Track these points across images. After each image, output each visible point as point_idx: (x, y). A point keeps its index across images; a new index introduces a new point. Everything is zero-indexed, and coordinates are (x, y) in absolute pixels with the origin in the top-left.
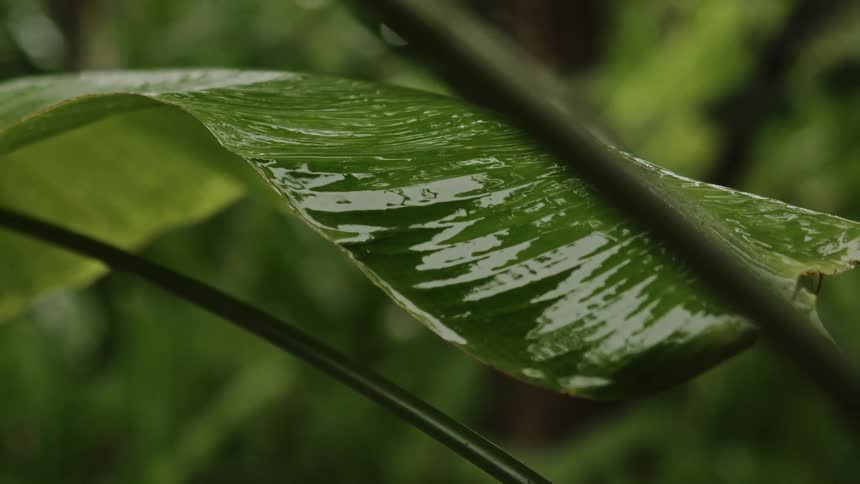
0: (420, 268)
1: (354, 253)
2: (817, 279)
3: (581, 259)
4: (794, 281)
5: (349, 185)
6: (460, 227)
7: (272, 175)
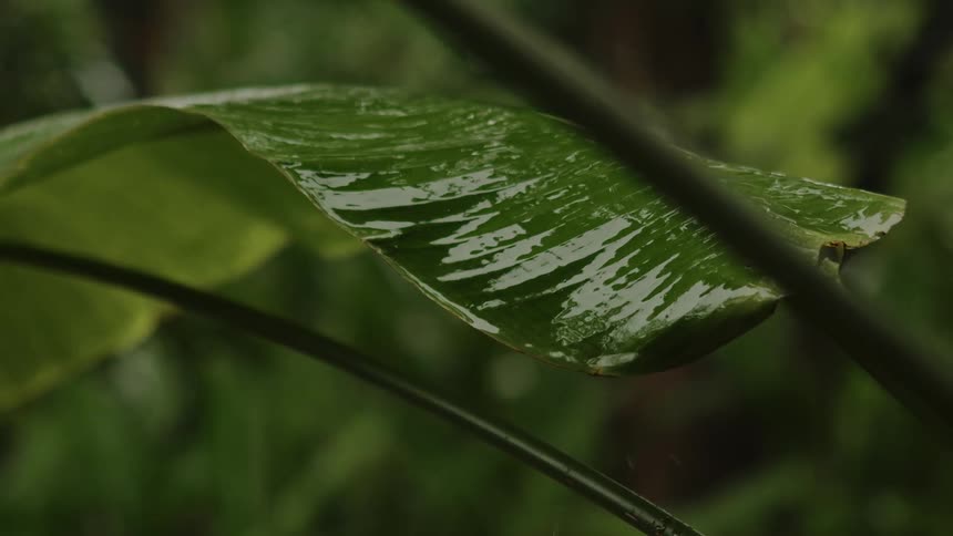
0: (446, 260)
1: (382, 248)
2: (840, 250)
3: (604, 244)
4: (816, 252)
5: (375, 183)
6: (485, 218)
7: (298, 177)
